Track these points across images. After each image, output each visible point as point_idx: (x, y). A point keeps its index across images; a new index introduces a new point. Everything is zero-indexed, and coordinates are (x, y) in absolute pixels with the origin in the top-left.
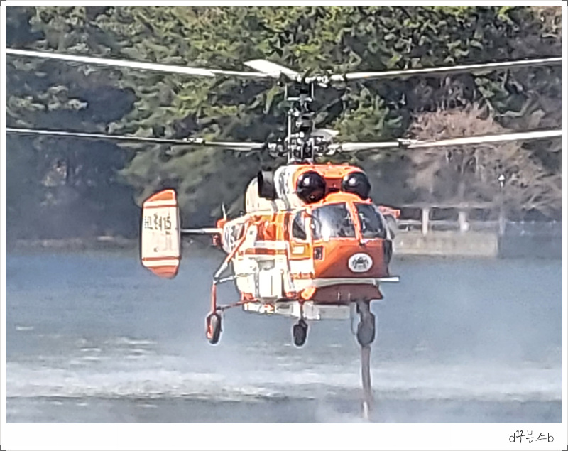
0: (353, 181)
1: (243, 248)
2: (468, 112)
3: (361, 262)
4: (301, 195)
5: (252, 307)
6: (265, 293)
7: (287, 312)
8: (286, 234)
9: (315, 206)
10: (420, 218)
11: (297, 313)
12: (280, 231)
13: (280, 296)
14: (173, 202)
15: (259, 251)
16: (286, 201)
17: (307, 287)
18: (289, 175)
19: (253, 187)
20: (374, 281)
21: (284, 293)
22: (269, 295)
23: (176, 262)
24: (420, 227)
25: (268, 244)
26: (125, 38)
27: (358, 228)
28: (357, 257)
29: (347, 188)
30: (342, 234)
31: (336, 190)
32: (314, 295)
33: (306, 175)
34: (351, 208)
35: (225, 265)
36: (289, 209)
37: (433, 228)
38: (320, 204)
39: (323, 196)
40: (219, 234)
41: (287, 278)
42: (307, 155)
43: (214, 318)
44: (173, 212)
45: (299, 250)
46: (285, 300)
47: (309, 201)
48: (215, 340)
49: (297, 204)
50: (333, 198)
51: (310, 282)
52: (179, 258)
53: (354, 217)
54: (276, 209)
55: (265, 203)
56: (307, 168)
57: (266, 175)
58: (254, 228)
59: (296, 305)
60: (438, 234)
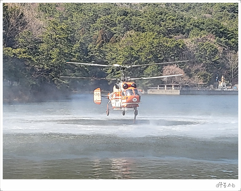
0: (133, 85)
1: (113, 98)
2: (174, 66)
3: (135, 100)
4: (124, 88)
5: (115, 109)
6: (117, 106)
7: (121, 109)
8: (121, 95)
9: (126, 90)
10: (164, 87)
11: (123, 109)
12: (120, 95)
13: (120, 107)
14: (100, 90)
15: (116, 98)
16: (121, 89)
17: (125, 105)
18: (121, 84)
19: (115, 87)
20: (137, 103)
21: (121, 106)
22: (118, 106)
23: (100, 101)
24: (164, 89)
25: (117, 97)
26: (106, 52)
27: (134, 93)
28: (134, 99)
29: (132, 86)
30: (131, 95)
31: (130, 87)
32: (126, 106)
33: (124, 84)
34: (133, 90)
35: (110, 101)
36: (121, 90)
37: (167, 89)
38: (127, 89)
39: (128, 88)
40: (108, 96)
41: (121, 103)
42: (124, 81)
43: (108, 111)
44: (100, 92)
45: (124, 98)
46: (121, 107)
47: (125, 89)
48: (108, 115)
49: (123, 89)
50: (129, 88)
51: (125, 104)
52: (101, 101)
53: (133, 92)
54: (119, 91)
55: (117, 90)
56: (124, 83)
57: (117, 84)
58: (115, 94)
59: (123, 108)
60: (168, 90)
